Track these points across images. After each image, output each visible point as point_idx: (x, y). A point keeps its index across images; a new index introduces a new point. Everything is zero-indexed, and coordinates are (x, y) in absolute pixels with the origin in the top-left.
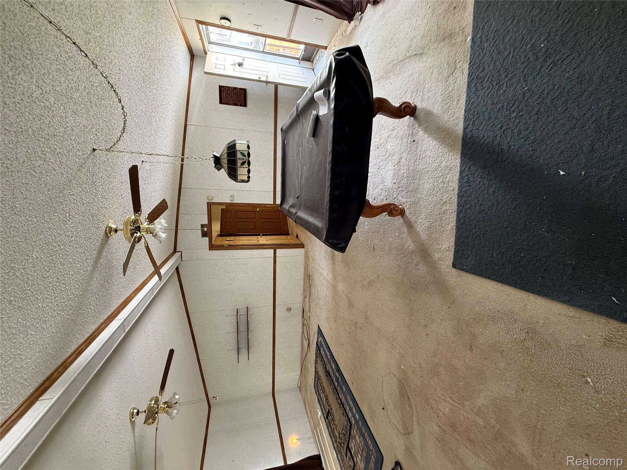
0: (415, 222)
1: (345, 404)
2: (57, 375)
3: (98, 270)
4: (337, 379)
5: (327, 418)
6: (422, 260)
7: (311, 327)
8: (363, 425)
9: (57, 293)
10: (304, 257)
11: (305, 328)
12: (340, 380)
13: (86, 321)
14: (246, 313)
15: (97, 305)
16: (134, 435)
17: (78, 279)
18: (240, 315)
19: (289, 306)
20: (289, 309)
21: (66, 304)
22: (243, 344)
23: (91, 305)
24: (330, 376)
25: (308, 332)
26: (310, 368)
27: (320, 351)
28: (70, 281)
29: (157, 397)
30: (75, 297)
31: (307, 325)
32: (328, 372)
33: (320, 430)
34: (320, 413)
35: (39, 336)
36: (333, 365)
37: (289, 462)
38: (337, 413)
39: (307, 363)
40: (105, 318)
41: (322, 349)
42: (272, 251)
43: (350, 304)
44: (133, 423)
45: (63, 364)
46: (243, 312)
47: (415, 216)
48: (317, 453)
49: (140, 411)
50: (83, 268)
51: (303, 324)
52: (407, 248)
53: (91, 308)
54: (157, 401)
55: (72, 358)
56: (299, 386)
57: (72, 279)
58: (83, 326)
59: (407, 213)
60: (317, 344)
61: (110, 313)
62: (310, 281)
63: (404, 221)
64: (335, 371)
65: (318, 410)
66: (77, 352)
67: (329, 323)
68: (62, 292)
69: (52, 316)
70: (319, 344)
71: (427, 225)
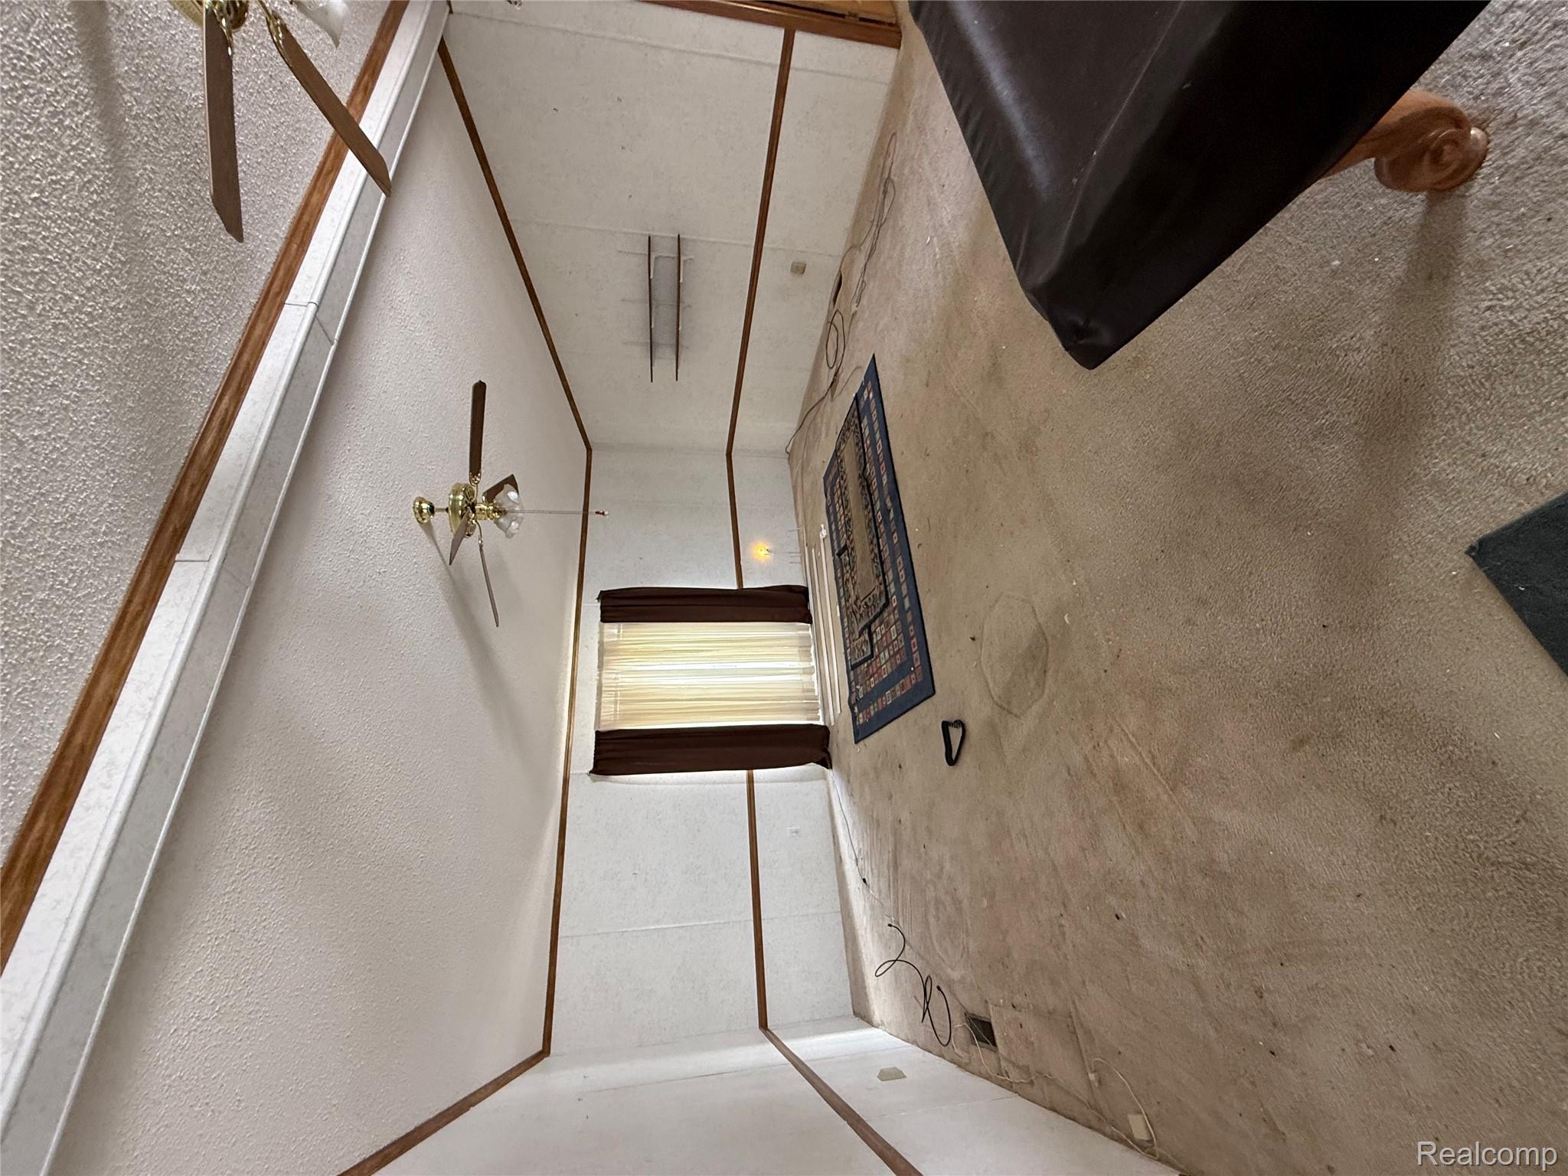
0: (1482, 267)
1: (888, 565)
2: (191, 490)
3: (136, 147)
4: (886, 512)
5: (839, 555)
6: (1359, 435)
7: (850, 346)
8: (913, 622)
9: (28, 291)
10: (885, 89)
11: (833, 334)
12: (892, 515)
13: (195, 334)
14: (676, 255)
15: (205, 273)
16: (436, 544)
17: (73, 210)
18: (656, 258)
19: (801, 259)
20: (799, 269)
21: (89, 314)
22: (664, 336)
23: (184, 281)
24: (869, 491)
25: (840, 356)
26: (824, 435)
27: (860, 423)
28: (47, 228)
29: (466, 487)
30: (109, 276)
31: (841, 331)
32: (866, 480)
33: (818, 559)
34: (824, 533)
35: (64, 431)
36: (885, 477)
37: (748, 584)
38: (865, 569)
39: (819, 420)
40: (254, 301)
41: (865, 422)
42: (779, 34)
43: (994, 374)
44: (428, 528)
45: (191, 461)
46: (665, 249)
47: (1508, 233)
48: (802, 583)
49: (436, 507)
50: (64, 159)
51: (830, 323)
52: (1332, 351)
53: (188, 292)
54: (469, 493)
55: (209, 441)
56: (789, 450)
57: (48, 218)
58: (192, 349)
59: (1480, 190)
60: (857, 399)
61: (262, 281)
62: (888, 202)
63: (1424, 226)
64: (886, 493)
65: (822, 526)
66: (216, 423)
67: (905, 375)
68: (41, 280)
69: (65, 365)
70: (862, 404)
71: (1527, 326)
